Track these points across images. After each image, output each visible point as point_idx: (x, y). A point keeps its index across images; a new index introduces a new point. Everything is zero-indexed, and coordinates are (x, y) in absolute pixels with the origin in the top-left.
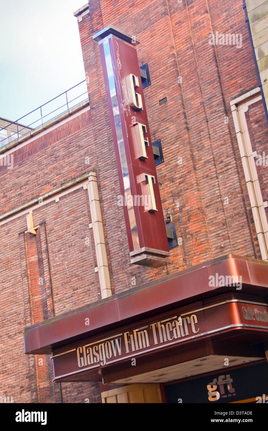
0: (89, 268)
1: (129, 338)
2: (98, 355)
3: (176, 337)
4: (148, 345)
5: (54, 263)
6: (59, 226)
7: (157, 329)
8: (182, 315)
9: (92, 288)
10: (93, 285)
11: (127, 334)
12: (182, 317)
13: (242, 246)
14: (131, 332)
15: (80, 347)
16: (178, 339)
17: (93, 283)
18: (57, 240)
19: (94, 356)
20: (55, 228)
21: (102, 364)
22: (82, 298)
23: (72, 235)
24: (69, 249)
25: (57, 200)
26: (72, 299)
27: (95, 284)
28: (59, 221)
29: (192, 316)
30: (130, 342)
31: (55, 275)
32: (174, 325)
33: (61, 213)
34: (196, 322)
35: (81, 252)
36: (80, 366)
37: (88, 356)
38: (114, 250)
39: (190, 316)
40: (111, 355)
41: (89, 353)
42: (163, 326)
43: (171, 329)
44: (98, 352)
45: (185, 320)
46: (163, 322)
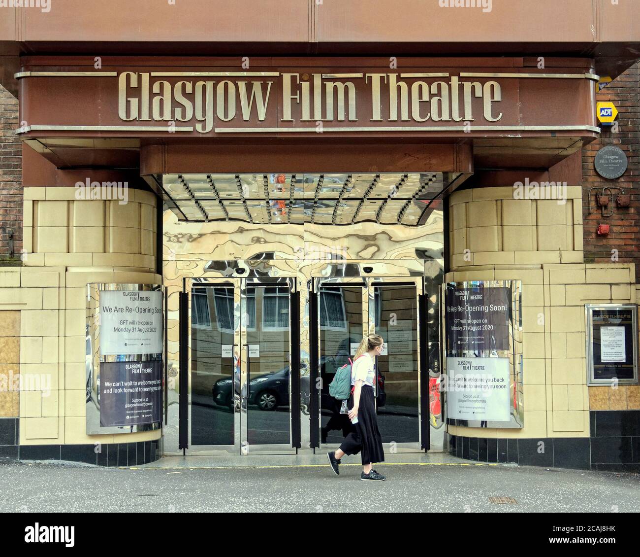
1: (296, 88)
2: (190, 104)
3: (435, 117)
4: (352, 117)
7: (385, 88)
8: (462, 74)
11: (293, 79)
12: (461, 79)
14: (306, 77)
15: (132, 74)
16: (441, 123)
19: (175, 104)
21: (199, 127)
29: (488, 85)
30: (298, 97)
32: (434, 91)
34: (498, 97)
36: (122, 115)
37: (156, 100)
39: (483, 81)
40: (232, 114)
41: (161, 93)
42: (403, 84)
43: (426, 98)
44: (191, 97)
45: (468, 86)
46: (403, 75)
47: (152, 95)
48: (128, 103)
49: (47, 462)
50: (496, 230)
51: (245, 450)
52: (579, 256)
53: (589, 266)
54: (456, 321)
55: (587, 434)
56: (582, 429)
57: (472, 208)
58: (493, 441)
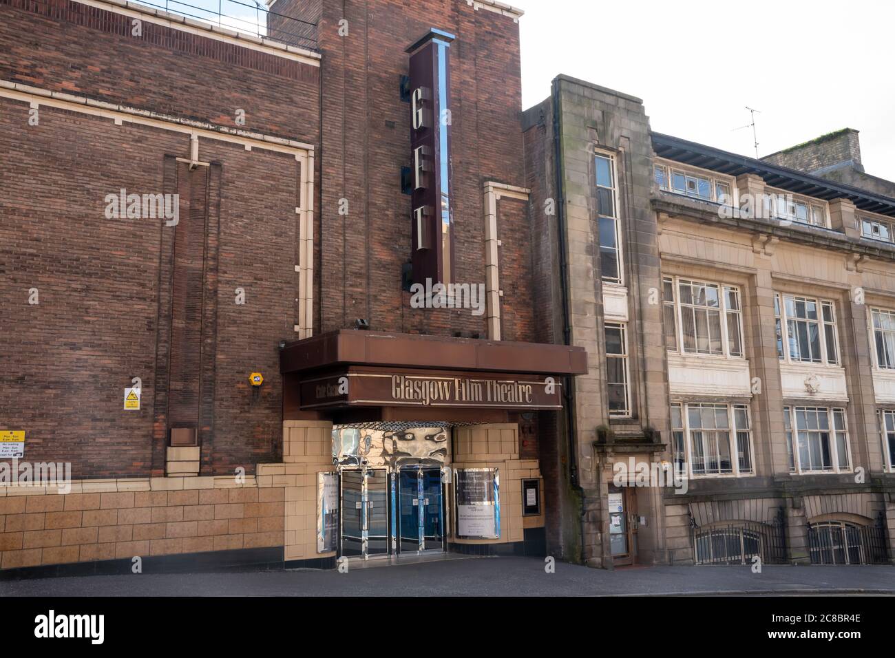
0: (285, 261)
1: (460, 386)
2: (420, 391)
3: (510, 401)
4: (481, 400)
5: (226, 228)
6: (244, 184)
7: (492, 387)
8: (519, 382)
9: (286, 289)
10: (289, 285)
11: (459, 381)
12: (518, 384)
13: (475, 321)
14: (463, 381)
15: (397, 376)
16: (512, 403)
17: (289, 283)
18: (237, 200)
19: (415, 391)
20: (236, 182)
21: (424, 402)
22: (268, 295)
23: (266, 208)
24: (256, 222)
25: (248, 148)
26: (250, 289)
27: (291, 285)
28: (246, 178)
29: (527, 386)
30: (461, 389)
31: (225, 245)
32: (509, 389)
33: (252, 169)
34: (530, 392)
35: (276, 235)
36: (394, 397)
37: (407, 389)
38: (327, 256)
39: (525, 385)
40: (436, 396)
41: (409, 386)
42: (498, 386)
43: (506, 392)
44: (420, 388)
45: (520, 386)
46: (499, 381)
47: (405, 387)
48: (396, 390)
49: (298, 569)
50: (484, 444)
51: (367, 557)
52: (517, 456)
53: (522, 460)
54: (466, 487)
55: (522, 540)
56: (519, 537)
57: (474, 433)
58: (487, 545)
